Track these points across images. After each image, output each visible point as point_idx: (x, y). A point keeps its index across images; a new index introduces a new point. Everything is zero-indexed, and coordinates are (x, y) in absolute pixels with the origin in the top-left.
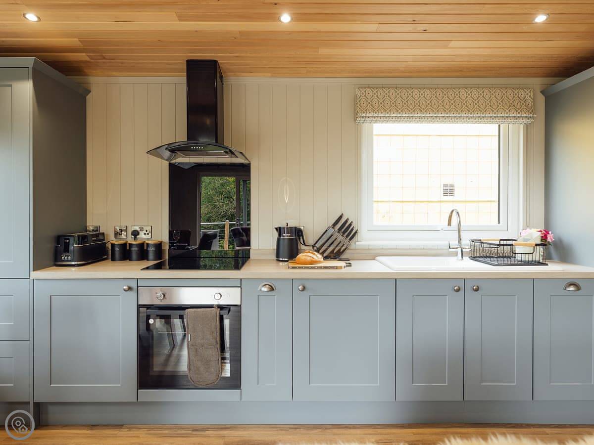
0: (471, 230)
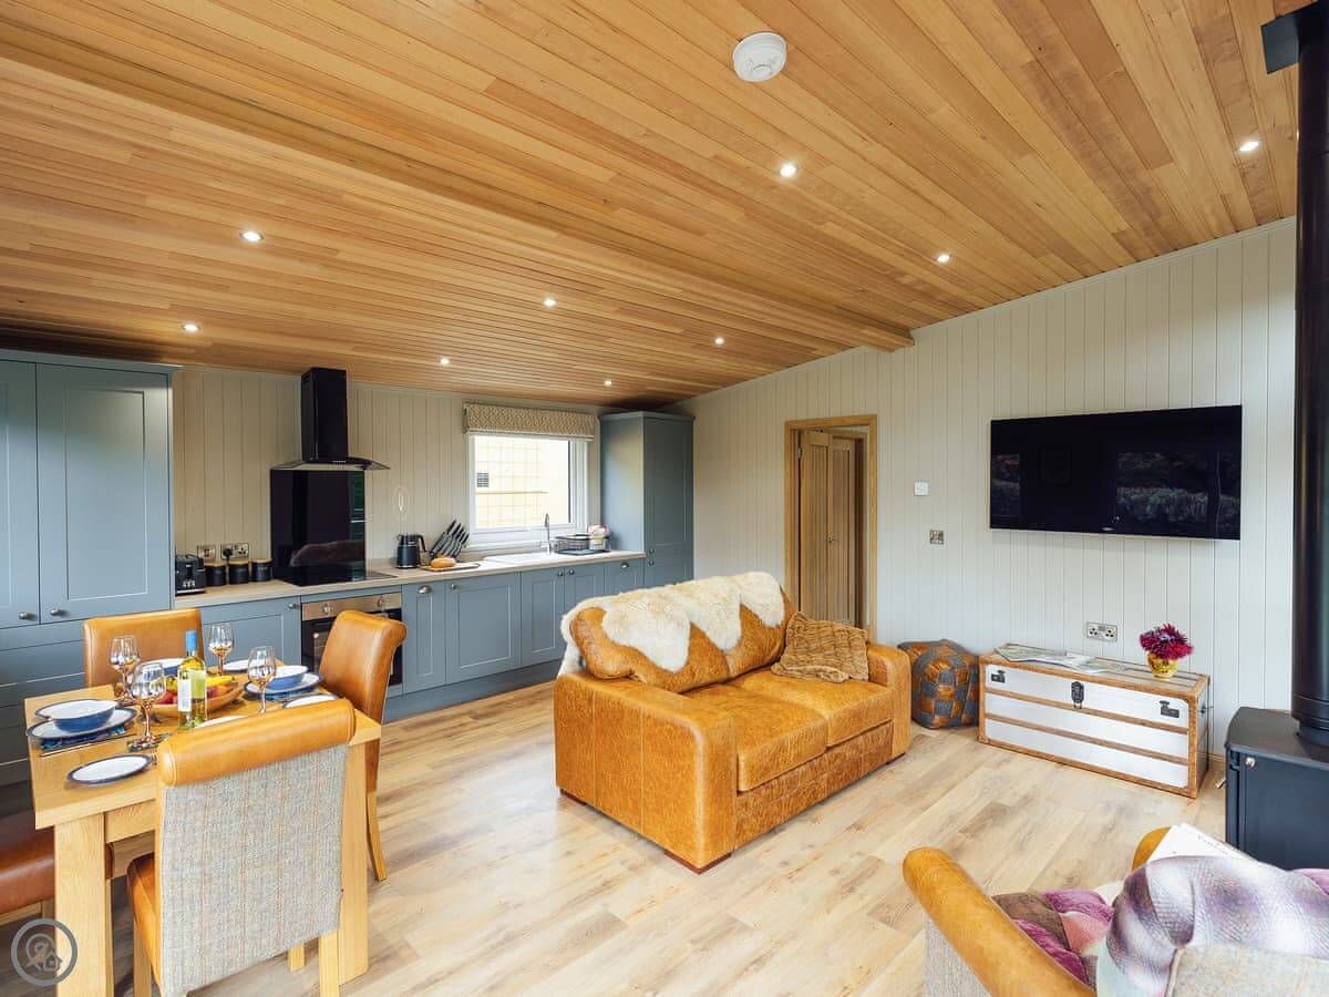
0: (557, 528)
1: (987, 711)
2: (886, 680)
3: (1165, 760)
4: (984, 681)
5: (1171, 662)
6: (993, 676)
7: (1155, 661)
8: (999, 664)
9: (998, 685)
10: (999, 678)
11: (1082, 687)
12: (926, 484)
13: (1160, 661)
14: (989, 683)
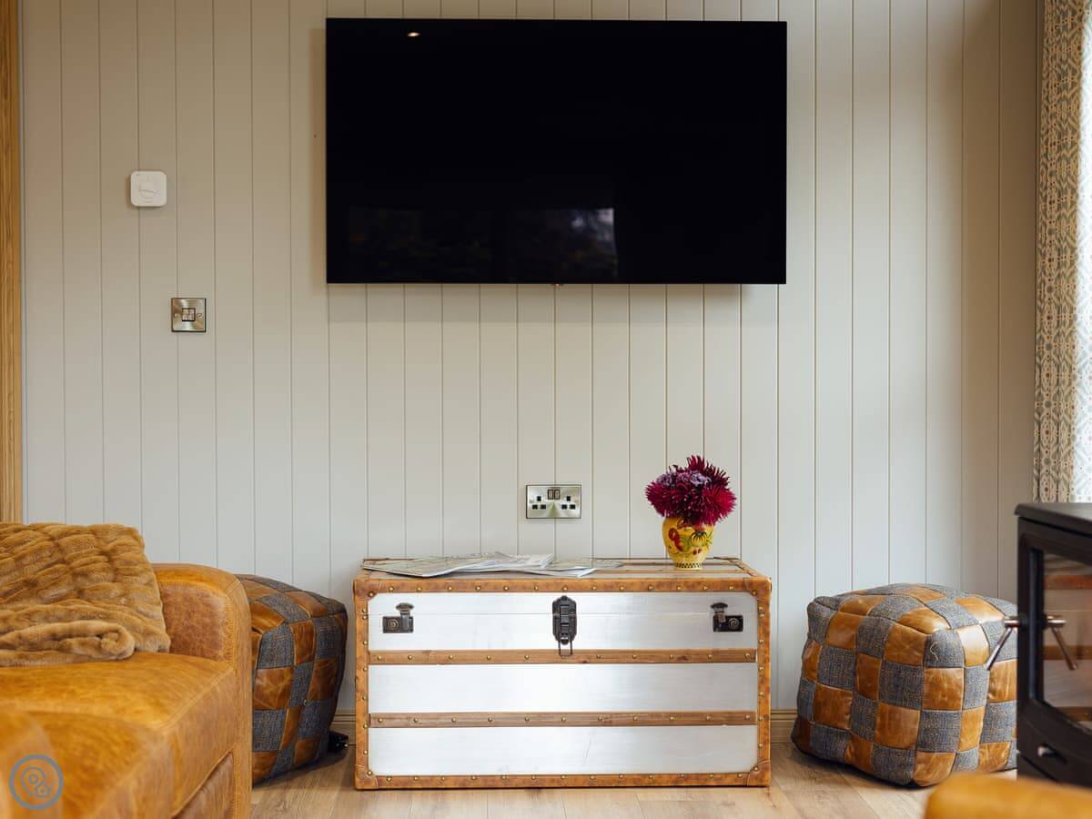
1: (374, 708)
2: (215, 645)
3: (719, 723)
4: (365, 639)
5: (706, 528)
6: (387, 620)
7: (681, 532)
8: (396, 590)
9: (397, 642)
10: (400, 623)
11: (572, 607)
12: (161, 178)
13: (690, 530)
14: (380, 641)
